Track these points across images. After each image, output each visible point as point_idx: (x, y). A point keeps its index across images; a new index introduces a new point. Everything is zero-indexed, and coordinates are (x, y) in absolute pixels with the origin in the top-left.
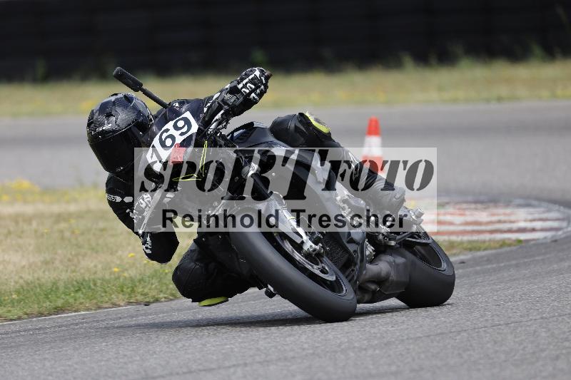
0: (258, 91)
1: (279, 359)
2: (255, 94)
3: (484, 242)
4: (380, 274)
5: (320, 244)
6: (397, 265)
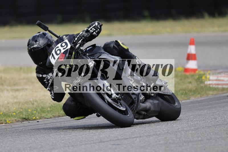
0: (97, 31)
1: (154, 135)
2: (95, 32)
4: (147, 107)
5: (119, 95)
6: (155, 104)
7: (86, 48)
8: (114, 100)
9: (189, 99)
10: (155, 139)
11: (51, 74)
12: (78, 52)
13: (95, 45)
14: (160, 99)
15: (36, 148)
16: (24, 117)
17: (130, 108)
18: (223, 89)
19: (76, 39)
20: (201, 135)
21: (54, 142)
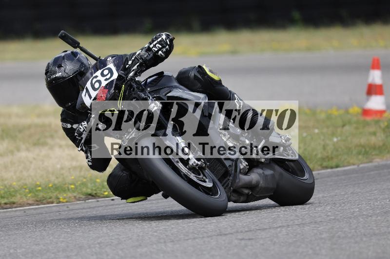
0: (164, 50)
1: (311, 223)
2: (162, 51)
4: (252, 182)
5: (202, 160)
6: (266, 176)
7: (147, 79)
8: (193, 169)
9: (371, 162)
10: (313, 230)
11: (86, 123)
12: (131, 86)
13: (162, 73)
14: (277, 168)
15: (110, 245)
16: (89, 191)
17: (221, 183)
19: (130, 62)
21: (141, 234)
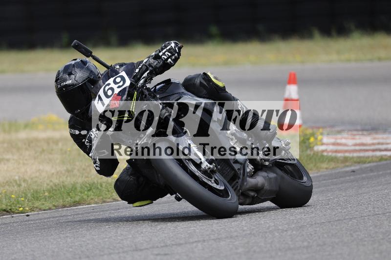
0: (173, 57)
1: (227, 237)
2: (172, 60)
3: (368, 157)
4: (257, 184)
5: (213, 164)
6: (270, 179)
7: (155, 86)
8: (205, 172)
12: (143, 93)
13: (169, 80)
16: (4, 207)
18: (346, 160)
19: (137, 70)
20: (307, 238)
21: (56, 250)
